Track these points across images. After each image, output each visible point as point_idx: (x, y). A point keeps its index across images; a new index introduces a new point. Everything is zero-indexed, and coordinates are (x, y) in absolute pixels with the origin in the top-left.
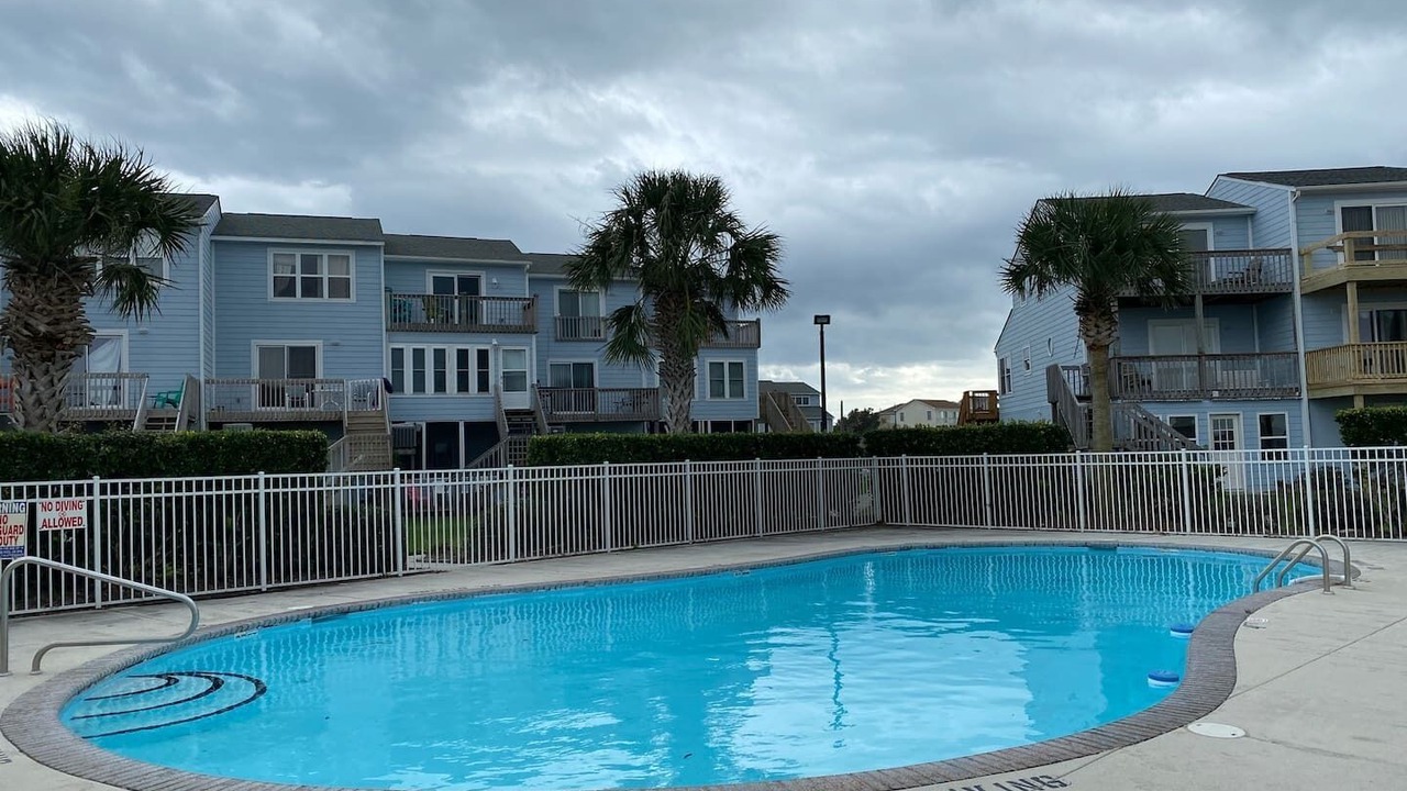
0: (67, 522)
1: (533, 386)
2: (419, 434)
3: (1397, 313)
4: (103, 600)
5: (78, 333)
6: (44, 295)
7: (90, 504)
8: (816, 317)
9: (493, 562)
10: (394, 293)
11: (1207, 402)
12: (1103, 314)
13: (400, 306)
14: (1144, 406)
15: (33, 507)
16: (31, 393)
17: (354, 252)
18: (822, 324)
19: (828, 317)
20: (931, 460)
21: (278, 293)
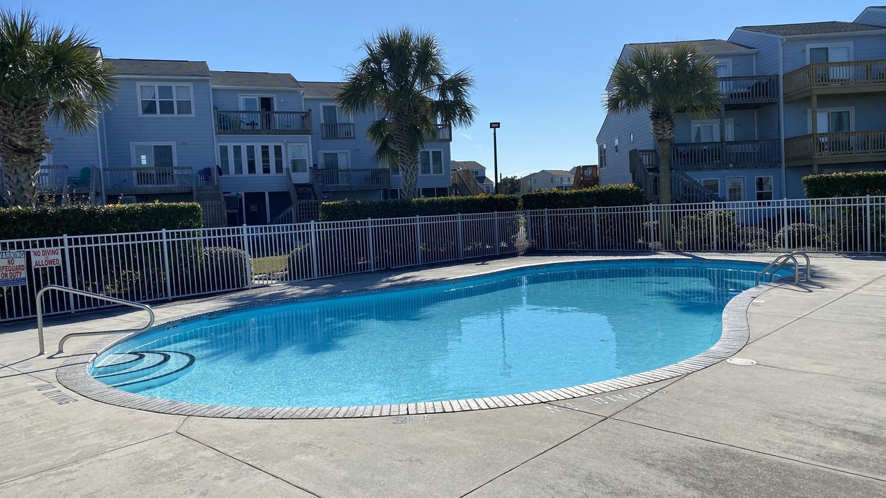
0: (50, 262)
1: (311, 168)
2: (241, 200)
3: (840, 113)
4: (75, 309)
5: (43, 146)
6: (20, 121)
7: (63, 251)
8: (491, 124)
9: (305, 279)
10: (219, 110)
11: (726, 171)
12: (667, 120)
13: (223, 118)
14: (687, 173)
15: (28, 254)
16: (17, 184)
17: (192, 83)
18: (495, 128)
19: (499, 124)
20: (562, 211)
21: (145, 112)
